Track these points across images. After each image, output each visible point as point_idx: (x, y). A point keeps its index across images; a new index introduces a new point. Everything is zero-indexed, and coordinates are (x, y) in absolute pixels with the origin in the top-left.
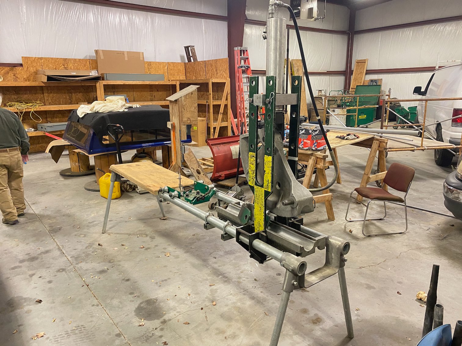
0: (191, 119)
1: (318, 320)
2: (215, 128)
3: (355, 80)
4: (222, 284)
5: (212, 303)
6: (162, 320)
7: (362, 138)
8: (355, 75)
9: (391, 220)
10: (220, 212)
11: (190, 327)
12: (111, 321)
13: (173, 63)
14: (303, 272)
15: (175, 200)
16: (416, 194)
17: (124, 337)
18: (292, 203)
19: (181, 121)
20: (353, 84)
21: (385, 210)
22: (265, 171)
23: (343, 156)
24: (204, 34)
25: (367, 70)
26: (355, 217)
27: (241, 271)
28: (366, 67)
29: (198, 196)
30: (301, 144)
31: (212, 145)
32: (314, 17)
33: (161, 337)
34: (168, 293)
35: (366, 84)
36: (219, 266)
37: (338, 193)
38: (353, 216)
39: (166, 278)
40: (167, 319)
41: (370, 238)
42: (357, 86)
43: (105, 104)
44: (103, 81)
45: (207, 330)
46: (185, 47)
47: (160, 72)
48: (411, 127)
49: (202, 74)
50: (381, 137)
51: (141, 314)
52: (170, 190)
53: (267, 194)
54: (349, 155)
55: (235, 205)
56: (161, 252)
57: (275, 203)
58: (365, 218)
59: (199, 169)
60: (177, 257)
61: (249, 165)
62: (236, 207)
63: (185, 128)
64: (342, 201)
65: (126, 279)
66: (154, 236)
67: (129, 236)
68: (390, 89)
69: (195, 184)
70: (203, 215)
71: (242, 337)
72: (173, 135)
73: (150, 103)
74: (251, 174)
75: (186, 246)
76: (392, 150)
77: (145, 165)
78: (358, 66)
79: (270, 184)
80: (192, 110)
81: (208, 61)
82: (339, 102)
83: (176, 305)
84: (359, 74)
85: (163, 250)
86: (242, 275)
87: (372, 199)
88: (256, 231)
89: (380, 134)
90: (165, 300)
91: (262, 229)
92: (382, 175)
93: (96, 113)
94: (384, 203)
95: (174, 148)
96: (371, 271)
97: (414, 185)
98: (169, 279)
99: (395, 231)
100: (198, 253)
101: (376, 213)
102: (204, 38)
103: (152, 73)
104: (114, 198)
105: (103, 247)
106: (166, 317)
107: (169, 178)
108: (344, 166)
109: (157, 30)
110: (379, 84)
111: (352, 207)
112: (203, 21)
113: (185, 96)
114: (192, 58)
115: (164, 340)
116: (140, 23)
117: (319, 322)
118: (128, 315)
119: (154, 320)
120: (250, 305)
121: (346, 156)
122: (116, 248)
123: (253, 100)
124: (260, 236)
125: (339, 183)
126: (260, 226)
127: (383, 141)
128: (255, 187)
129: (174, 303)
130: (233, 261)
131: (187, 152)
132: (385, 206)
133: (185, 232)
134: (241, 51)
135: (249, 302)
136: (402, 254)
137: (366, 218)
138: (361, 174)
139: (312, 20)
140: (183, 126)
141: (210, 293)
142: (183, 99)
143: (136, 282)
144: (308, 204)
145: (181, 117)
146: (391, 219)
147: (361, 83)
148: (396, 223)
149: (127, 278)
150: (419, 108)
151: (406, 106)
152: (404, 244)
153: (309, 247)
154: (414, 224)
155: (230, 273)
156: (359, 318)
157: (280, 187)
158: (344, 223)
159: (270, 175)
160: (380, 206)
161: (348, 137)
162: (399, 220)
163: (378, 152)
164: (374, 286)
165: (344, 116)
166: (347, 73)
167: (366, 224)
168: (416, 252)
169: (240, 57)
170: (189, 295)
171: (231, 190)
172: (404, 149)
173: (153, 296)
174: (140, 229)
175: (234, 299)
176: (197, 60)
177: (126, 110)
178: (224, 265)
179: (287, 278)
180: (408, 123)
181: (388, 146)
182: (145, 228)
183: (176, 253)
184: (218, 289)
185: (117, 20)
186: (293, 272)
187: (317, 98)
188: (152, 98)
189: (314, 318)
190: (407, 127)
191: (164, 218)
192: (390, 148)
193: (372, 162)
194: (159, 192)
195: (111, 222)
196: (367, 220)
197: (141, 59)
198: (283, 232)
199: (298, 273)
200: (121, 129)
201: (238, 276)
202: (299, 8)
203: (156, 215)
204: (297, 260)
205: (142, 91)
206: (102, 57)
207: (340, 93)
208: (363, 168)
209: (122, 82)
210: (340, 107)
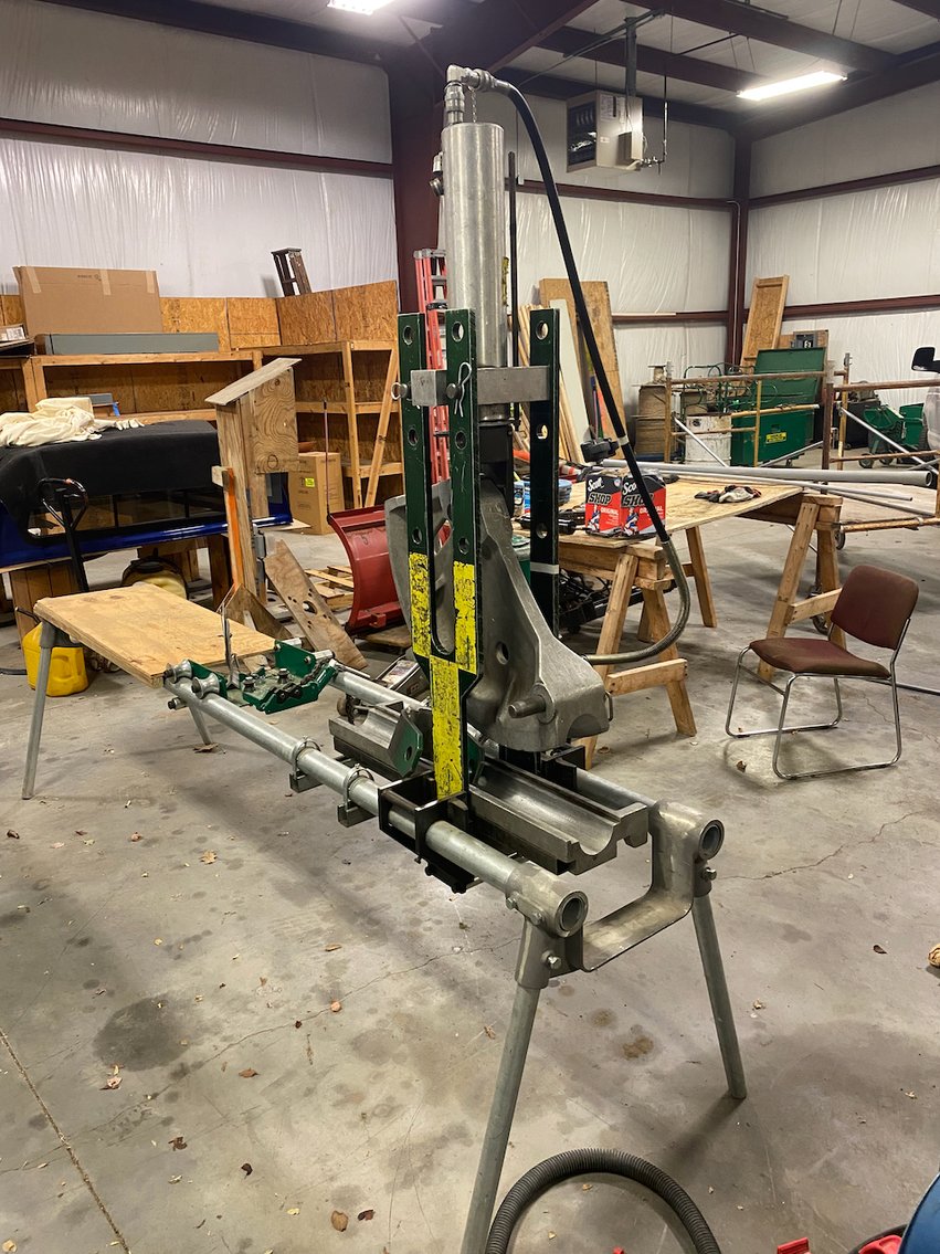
0: (280, 457)
1: (643, 1044)
2: (365, 482)
3: (755, 334)
4: (363, 945)
5: (328, 1006)
6: (174, 1065)
7: (770, 495)
8: (754, 323)
9: (854, 729)
10: (341, 735)
11: (261, 1083)
12: (21, 1076)
13: (241, 299)
14: (577, 925)
15: (210, 701)
16: (922, 651)
17: (56, 1128)
18: (540, 708)
19: (248, 462)
20: (749, 348)
21: (839, 699)
22: (457, 611)
23: (723, 548)
24: (328, 216)
25: (785, 308)
26: (755, 724)
27: (420, 900)
28: (782, 298)
29: (282, 686)
30: (593, 521)
31: (348, 530)
32: (634, 161)
33: (167, 1122)
34: (200, 977)
35: (785, 345)
36: (358, 888)
37: (706, 655)
38: (747, 722)
39: (198, 932)
40: (190, 1064)
41: (795, 784)
42: (760, 352)
43: (33, 422)
44: (41, 357)
45: (309, 1092)
46: (275, 254)
47: (205, 326)
48: (907, 462)
49: (323, 328)
50: (823, 491)
51: (113, 1048)
52: (198, 671)
53: (466, 681)
54: (740, 545)
55: (385, 712)
56: (190, 853)
57: (495, 709)
58: (781, 726)
59: (311, 600)
60: (236, 865)
61: (413, 591)
62: (391, 719)
63: (264, 484)
64: (717, 677)
65: (79, 938)
66: (174, 804)
67: (100, 804)
68: (848, 355)
69: (276, 648)
70: (288, 746)
71: (412, 1112)
72: (230, 504)
73: (181, 416)
74: (418, 621)
75: (265, 830)
76: (856, 527)
77: (138, 598)
78: (761, 296)
79: (473, 652)
80: (280, 431)
81: (339, 290)
82: (711, 398)
83: (222, 1016)
84: (764, 320)
85: (197, 845)
86: (425, 913)
87: (800, 672)
88: (441, 795)
89: (820, 485)
90: (189, 1000)
91: (457, 787)
92: (828, 599)
93: (7, 447)
94: (836, 681)
95: (235, 543)
96: (798, 883)
97: (917, 624)
98: (208, 933)
99: (865, 760)
100: (298, 852)
101: (812, 711)
102: (329, 225)
103: (184, 328)
104: (68, 692)
105: (21, 842)
106: (188, 1057)
107: (203, 634)
108: (725, 576)
109: (193, 208)
110: (819, 344)
111: (745, 695)
112: (323, 179)
113: (260, 390)
114: (295, 284)
115: (176, 1131)
116: (142, 186)
117: (645, 1053)
118: (73, 1054)
119: (153, 1066)
120: (442, 1007)
121: (731, 548)
122: (59, 845)
123: (410, 389)
124: (450, 811)
125: (711, 626)
126: (450, 777)
127: (827, 503)
128: (433, 660)
129: (215, 1009)
130: (400, 871)
131: (272, 553)
132: (837, 690)
133: (264, 787)
134: (433, 261)
135: (438, 998)
136: (887, 829)
137: (785, 723)
138: (769, 597)
139: (628, 168)
140: (257, 478)
141: (326, 975)
142: (252, 398)
143: (107, 948)
144: (588, 710)
145: (247, 452)
146: (854, 726)
147: (771, 342)
148: (870, 735)
149: (83, 937)
150: (929, 408)
151: (893, 401)
152: (894, 798)
153: (597, 841)
154: (920, 740)
155: (387, 907)
156: (763, 1032)
157: (507, 658)
158: (722, 741)
159: (472, 622)
160: (825, 689)
161: (728, 494)
162: (879, 727)
163: (815, 535)
164: (808, 931)
165: (726, 436)
166: (731, 318)
167: (786, 744)
168: (927, 821)
169: (433, 277)
170: (263, 981)
171: (404, 659)
172: (888, 524)
173: (156, 988)
174: (135, 782)
175: (393, 989)
176: (309, 290)
177: (97, 437)
178: (372, 885)
179: (527, 944)
180: (900, 451)
181: (843, 517)
182: (148, 779)
183: (235, 851)
184: (349, 960)
185: (77, 179)
186: (544, 926)
187: (651, 390)
188: (186, 401)
189: (631, 1041)
190: (898, 462)
191: (208, 748)
192: (849, 523)
193: (799, 564)
194: (164, 678)
195: (53, 765)
196: (787, 732)
197: (151, 290)
198: (524, 793)
199: (559, 930)
200: (79, 492)
201: (410, 915)
202: (593, 134)
203: (184, 738)
204: (555, 888)
205: (157, 383)
206: (37, 290)
207: (715, 372)
208: (775, 579)
209: (96, 359)
210: (714, 411)
